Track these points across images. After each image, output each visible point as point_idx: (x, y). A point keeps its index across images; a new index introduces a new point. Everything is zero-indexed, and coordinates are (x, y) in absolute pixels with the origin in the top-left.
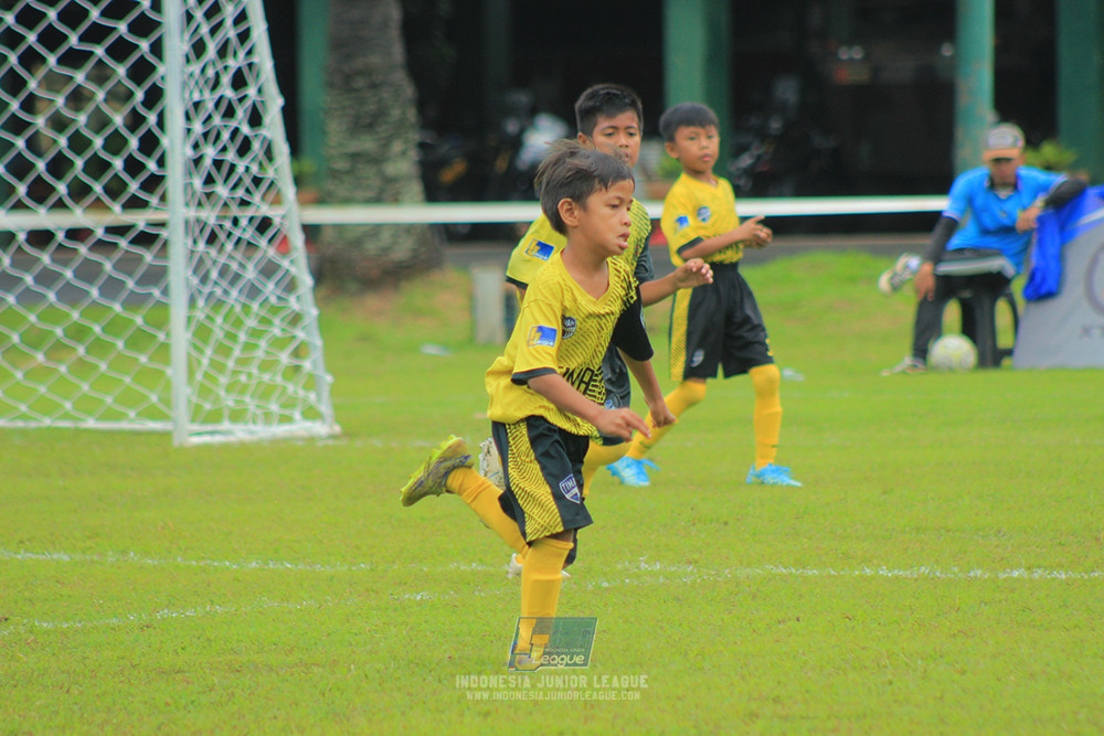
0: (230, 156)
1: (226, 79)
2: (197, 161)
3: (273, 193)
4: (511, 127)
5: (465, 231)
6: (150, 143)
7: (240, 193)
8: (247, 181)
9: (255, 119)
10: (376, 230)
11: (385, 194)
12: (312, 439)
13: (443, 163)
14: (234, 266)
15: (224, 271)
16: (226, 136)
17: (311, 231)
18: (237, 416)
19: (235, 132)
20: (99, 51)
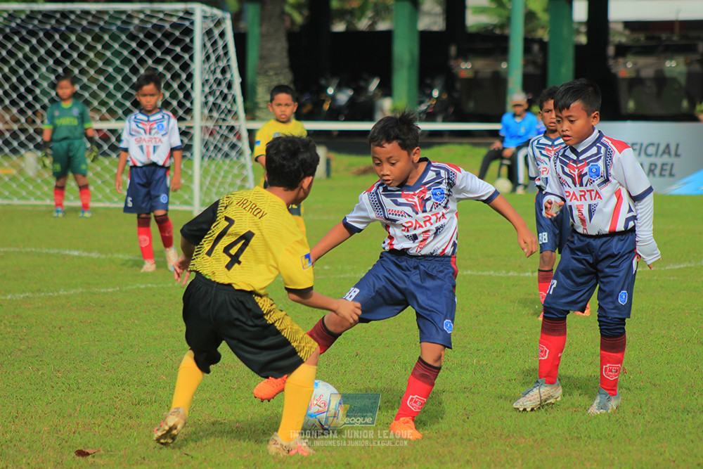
0: (219, 101)
1: (218, 71)
2: (206, 103)
3: (236, 116)
4: (330, 91)
6: (188, 96)
7: (223, 116)
8: (226, 111)
9: (230, 86)
14: (220, 145)
15: (216, 147)
16: (218, 93)
17: (250, 132)
19: (222, 92)
20: (169, 58)
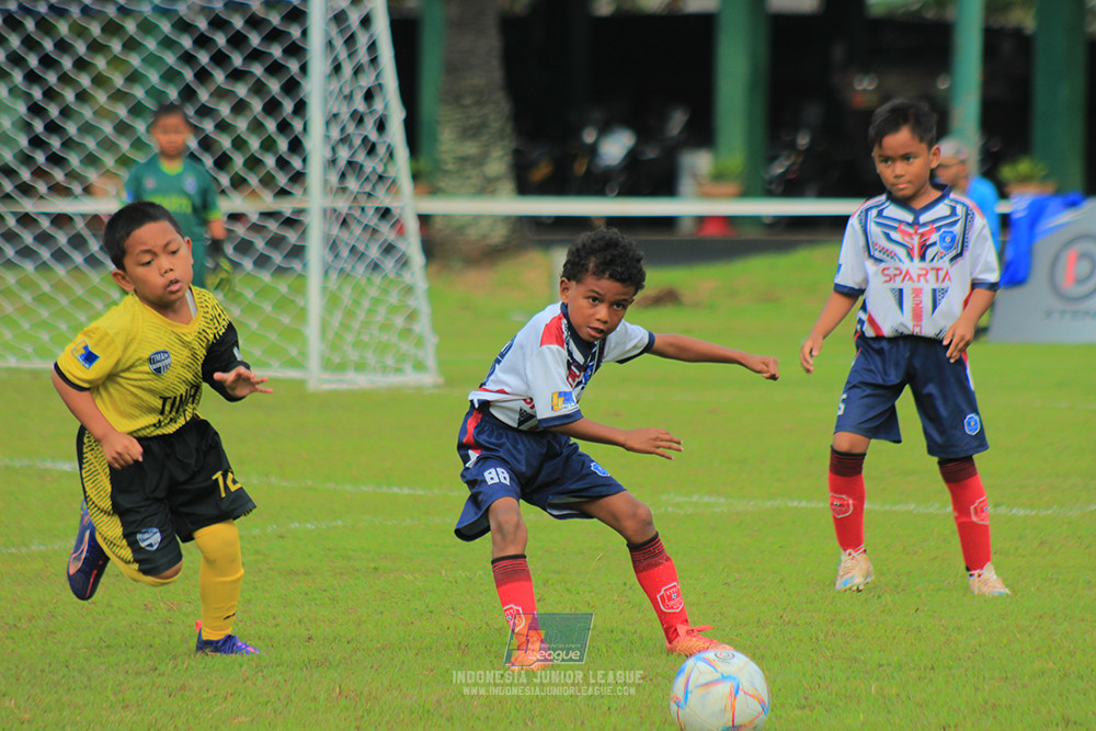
0: (361, 157)
1: (359, 96)
2: (333, 161)
3: (393, 186)
4: (589, 137)
5: (550, 221)
6: (296, 146)
7: (368, 188)
8: (374, 178)
9: (381, 126)
10: (477, 219)
11: (486, 188)
12: (419, 388)
13: (532, 165)
14: (361, 248)
15: (353, 249)
16: (357, 142)
17: (424, 220)
18: (360, 367)
19: (365, 139)
20: (257, 70)
